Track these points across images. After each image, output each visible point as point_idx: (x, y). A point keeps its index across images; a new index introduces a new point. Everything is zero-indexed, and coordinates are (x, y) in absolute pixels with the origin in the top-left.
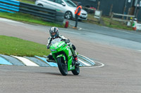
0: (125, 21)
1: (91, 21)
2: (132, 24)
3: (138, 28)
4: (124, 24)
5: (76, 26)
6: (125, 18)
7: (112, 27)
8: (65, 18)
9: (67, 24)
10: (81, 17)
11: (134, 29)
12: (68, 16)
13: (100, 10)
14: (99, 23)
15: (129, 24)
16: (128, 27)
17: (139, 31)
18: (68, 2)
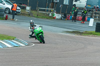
0: (48, 13)
1: (24, 14)
3: (57, 17)
4: (47, 15)
5: (13, 18)
6: (48, 10)
8: (5, 13)
9: (7, 17)
10: (17, 12)
11: (54, 18)
12: (7, 12)
13: (29, 6)
14: (29, 15)
15: (50, 15)
16: (50, 17)
17: (57, 19)
18: (7, 1)
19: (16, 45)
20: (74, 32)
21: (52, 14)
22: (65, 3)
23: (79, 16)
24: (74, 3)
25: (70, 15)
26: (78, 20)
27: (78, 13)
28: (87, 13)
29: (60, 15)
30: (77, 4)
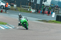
0: (27, 9)
1: (12, 9)
2: (30, 10)
3: (33, 11)
4: (26, 10)
6: (27, 7)
7: (21, 11)
8: (1, 8)
9: (2, 11)
10: (8, 8)
11: (31, 12)
12: (2, 7)
13: (16, 4)
14: (16, 10)
15: (29, 10)
16: (28, 11)
17: (33, 13)
19: (7, 28)
20: (43, 21)
21: (30, 9)
22: (37, 3)
23: (46, 11)
24: (43, 3)
25: (40, 10)
26: (45, 13)
27: (46, 9)
28: (51, 9)
29: (35, 10)
30: (45, 3)
